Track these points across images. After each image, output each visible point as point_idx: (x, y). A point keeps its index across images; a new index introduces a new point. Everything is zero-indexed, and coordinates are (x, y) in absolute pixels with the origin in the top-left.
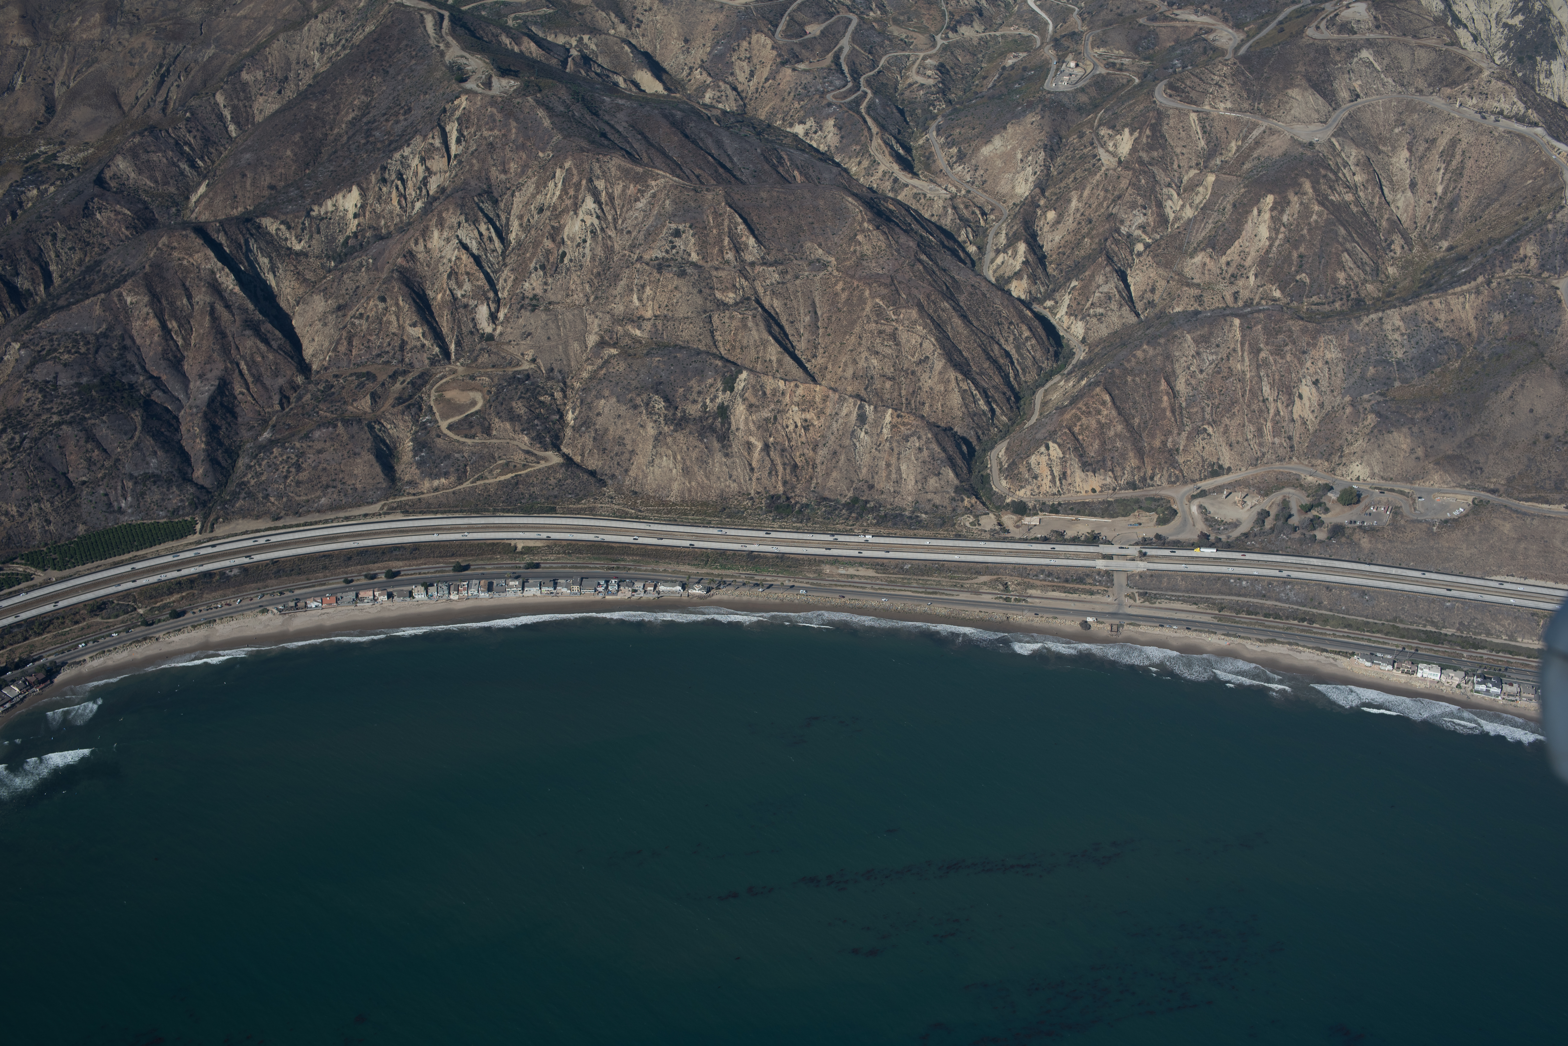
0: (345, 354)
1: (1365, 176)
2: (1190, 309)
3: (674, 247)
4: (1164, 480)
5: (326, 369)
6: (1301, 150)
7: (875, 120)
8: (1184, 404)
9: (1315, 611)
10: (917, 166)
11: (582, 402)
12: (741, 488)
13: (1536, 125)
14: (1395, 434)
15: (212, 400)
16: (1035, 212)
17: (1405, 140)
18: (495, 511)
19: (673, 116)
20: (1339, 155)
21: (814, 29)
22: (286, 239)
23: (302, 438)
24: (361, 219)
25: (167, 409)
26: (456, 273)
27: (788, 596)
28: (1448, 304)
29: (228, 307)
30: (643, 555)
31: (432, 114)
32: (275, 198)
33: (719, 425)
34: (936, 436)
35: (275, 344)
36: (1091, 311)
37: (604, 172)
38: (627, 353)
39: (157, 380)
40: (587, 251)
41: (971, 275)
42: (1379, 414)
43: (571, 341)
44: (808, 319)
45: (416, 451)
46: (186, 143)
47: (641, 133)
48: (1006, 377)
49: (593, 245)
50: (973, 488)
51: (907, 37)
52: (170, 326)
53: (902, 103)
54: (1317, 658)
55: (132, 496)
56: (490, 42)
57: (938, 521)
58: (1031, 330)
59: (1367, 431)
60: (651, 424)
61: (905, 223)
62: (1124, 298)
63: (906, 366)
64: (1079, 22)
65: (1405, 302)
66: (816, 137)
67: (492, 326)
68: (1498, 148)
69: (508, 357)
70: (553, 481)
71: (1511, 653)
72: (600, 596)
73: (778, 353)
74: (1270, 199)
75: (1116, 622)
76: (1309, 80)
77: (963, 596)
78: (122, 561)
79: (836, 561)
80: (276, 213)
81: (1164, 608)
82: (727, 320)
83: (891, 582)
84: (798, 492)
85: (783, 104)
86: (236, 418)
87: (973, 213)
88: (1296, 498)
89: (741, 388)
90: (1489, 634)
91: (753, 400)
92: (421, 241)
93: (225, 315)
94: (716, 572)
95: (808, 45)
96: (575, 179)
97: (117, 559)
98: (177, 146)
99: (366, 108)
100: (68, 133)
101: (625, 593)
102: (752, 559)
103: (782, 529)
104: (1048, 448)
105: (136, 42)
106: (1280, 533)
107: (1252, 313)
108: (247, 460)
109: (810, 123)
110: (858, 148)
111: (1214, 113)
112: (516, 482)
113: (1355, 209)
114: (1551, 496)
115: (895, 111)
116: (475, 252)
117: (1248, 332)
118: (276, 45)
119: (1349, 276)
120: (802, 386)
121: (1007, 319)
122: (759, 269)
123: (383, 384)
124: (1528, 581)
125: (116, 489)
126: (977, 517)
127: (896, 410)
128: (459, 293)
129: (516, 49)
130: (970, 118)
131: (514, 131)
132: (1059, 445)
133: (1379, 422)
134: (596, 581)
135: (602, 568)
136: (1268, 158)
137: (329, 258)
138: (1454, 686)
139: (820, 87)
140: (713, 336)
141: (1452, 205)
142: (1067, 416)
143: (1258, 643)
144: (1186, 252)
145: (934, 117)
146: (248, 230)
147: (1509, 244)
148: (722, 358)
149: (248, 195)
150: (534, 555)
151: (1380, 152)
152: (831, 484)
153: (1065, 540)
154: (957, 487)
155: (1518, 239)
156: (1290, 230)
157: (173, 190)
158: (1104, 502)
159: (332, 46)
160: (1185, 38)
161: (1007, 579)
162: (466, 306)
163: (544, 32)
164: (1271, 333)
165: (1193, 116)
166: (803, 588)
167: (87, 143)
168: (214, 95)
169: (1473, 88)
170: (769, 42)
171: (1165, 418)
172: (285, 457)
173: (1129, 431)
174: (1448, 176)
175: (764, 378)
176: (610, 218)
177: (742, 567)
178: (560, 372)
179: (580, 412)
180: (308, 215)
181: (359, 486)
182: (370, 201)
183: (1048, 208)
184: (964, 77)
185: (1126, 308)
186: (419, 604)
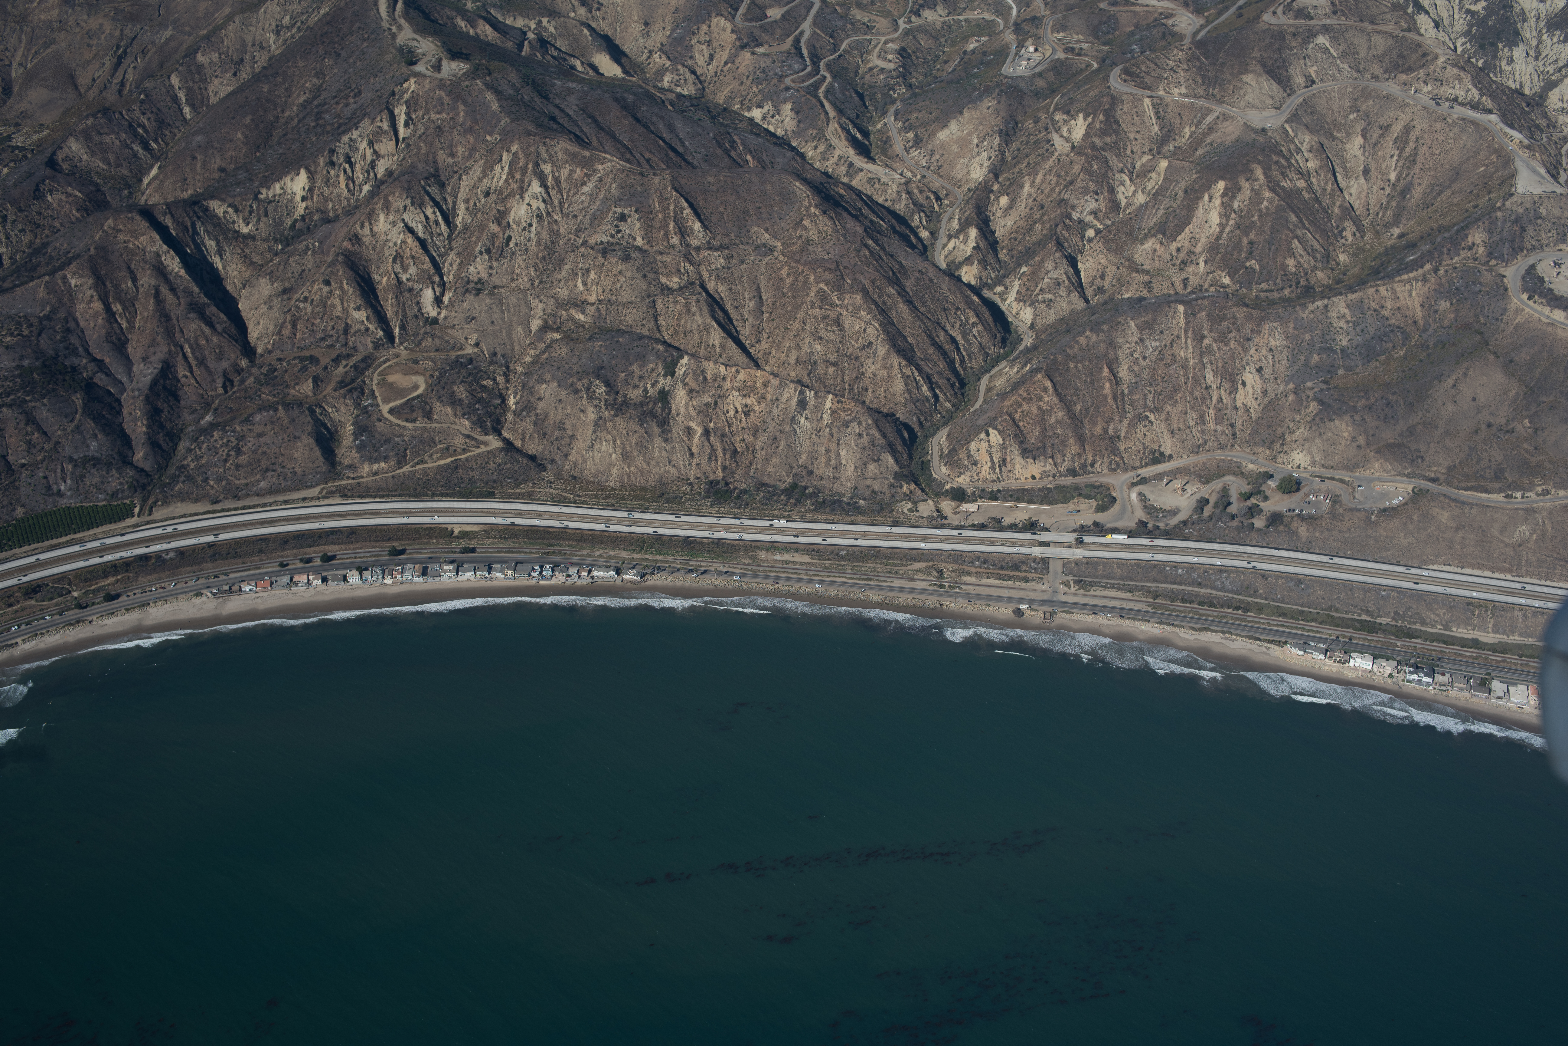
0: (289, 338)
1: (1318, 163)
2: (1138, 294)
3: (619, 231)
4: (1104, 467)
5: (270, 352)
6: (1253, 136)
7: (833, 104)
8: (1126, 391)
9: (1250, 599)
10: (874, 151)
11: (523, 387)
12: (680, 473)
13: (1490, 112)
14: (1337, 422)
15: (154, 383)
16: (988, 198)
17: (1359, 128)
18: (434, 495)
19: (624, 99)
20: (1292, 141)
21: (774, 13)
22: (234, 222)
23: (242, 422)
24: (309, 202)
25: (109, 392)
26: (402, 257)
27: (722, 582)
28: (1394, 292)
29: (173, 290)
30: (579, 540)
31: (381, 97)
32: (224, 180)
33: (659, 410)
34: (876, 422)
35: (219, 328)
36: (1040, 297)
37: (550, 156)
38: (569, 338)
39: (100, 364)
40: (533, 235)
41: (918, 259)
42: (1321, 402)
43: (514, 325)
44: (752, 304)
45: (356, 435)
46: (139, 125)
47: (592, 117)
48: (951, 364)
49: (539, 229)
50: (912, 474)
51: (869, 21)
52: (114, 309)
53: (862, 87)
54: (1249, 646)
55: (71, 479)
56: (445, 25)
57: (876, 507)
58: (978, 316)
59: (1309, 419)
60: (592, 409)
61: (855, 208)
62: (1073, 284)
63: (849, 351)
64: (1042, 6)
65: (1351, 289)
66: (773, 121)
67: (437, 310)
68: (1451, 134)
69: (452, 342)
70: (492, 466)
71: (1445, 643)
72: (534, 581)
73: (722, 338)
74: (1221, 185)
75: (1050, 609)
76: (1264, 66)
77: (897, 583)
78: (59, 544)
79: (771, 547)
80: (223, 196)
81: (1099, 595)
82: (670, 305)
83: (826, 569)
84: (737, 477)
85: (742, 88)
86: (179, 401)
87: (928, 198)
88: (1236, 486)
89: (681, 373)
90: (1424, 623)
91: (694, 385)
92: (367, 224)
93: (170, 298)
94: (651, 557)
95: (768, 29)
96: (522, 163)
97: (54, 541)
98: (131, 127)
99: (317, 91)
100: (24, 115)
101: (559, 579)
102: (688, 544)
103: (719, 515)
104: (988, 434)
105: (94, 23)
106: (1218, 521)
107: (1196, 299)
108: (188, 444)
109: (768, 107)
110: (815, 132)
111: (1168, 99)
112: (455, 467)
113: (1307, 196)
114: (1490, 485)
115: (854, 95)
116: (421, 235)
117: (1191, 319)
118: (231, 27)
119: (1299, 262)
120: (743, 372)
121: (953, 304)
122: (704, 253)
123: (326, 368)
124: (1465, 571)
125: (55, 472)
126: (915, 503)
127: (836, 395)
128: (404, 277)
129: (472, 32)
130: (927, 103)
131: (462, 114)
132: (999, 432)
133: (1321, 410)
134: (530, 566)
135: (538, 553)
136: (1221, 144)
137: (276, 241)
138: (1386, 675)
139: (778, 71)
140: (656, 321)
141: (1404, 193)
142: (1008, 403)
143: (1191, 632)
144: (1137, 237)
145: (893, 102)
146: (195, 212)
147: (1458, 231)
148: (664, 343)
149: (198, 177)
150: (470, 539)
151: (1334, 138)
152: (770, 469)
153: (1003, 527)
154: (896, 474)
155: (1467, 227)
156: (1241, 217)
157: (125, 172)
158: (1043, 489)
159: (288, 28)
160: (1145, 23)
161: (942, 566)
162: (411, 290)
163: (503, 15)
164: (1215, 320)
165: (1147, 102)
166: (737, 574)
167: (42, 125)
168: (169, 77)
169: (1428, 75)
170: (729, 26)
171: (1106, 405)
172: (225, 441)
173: (1070, 418)
174: (1401, 163)
175: (705, 364)
176: (556, 202)
177: (678, 552)
178: (503, 356)
179: (522, 397)
180: (256, 198)
181: (298, 470)
182: (318, 184)
183: (1001, 193)
184: (926, 62)
185: (1075, 295)
186: (353, 588)
